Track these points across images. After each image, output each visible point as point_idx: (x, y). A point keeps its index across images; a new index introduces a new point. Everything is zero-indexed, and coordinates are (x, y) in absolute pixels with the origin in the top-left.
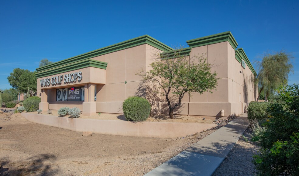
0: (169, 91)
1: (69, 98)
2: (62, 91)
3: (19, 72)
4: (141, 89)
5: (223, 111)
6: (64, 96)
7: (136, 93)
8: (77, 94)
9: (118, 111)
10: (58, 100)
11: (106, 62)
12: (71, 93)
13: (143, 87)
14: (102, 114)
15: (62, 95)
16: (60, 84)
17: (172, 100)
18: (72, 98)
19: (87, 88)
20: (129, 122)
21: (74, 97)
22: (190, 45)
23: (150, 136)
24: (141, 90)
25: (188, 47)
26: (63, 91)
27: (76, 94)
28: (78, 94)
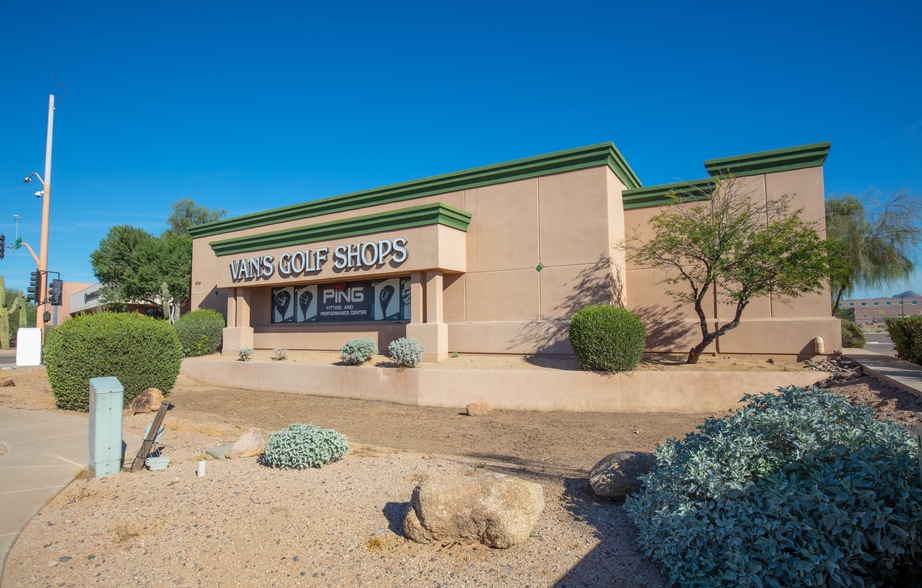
0: (704, 290)
1: (322, 313)
2: (296, 294)
3: (132, 237)
4: (588, 285)
5: (821, 340)
6: (305, 308)
7: (572, 298)
8: (354, 300)
9: (509, 348)
10: (278, 317)
11: (467, 211)
12: (331, 301)
13: (595, 282)
14: (461, 357)
15: (295, 305)
16: (316, 272)
17: (653, 315)
18: (337, 313)
19: (420, 285)
20: (591, 374)
21: (343, 310)
22: (713, 173)
23: (653, 410)
24: (588, 289)
25: (708, 178)
26: (300, 293)
27: (351, 303)
28: (361, 300)
